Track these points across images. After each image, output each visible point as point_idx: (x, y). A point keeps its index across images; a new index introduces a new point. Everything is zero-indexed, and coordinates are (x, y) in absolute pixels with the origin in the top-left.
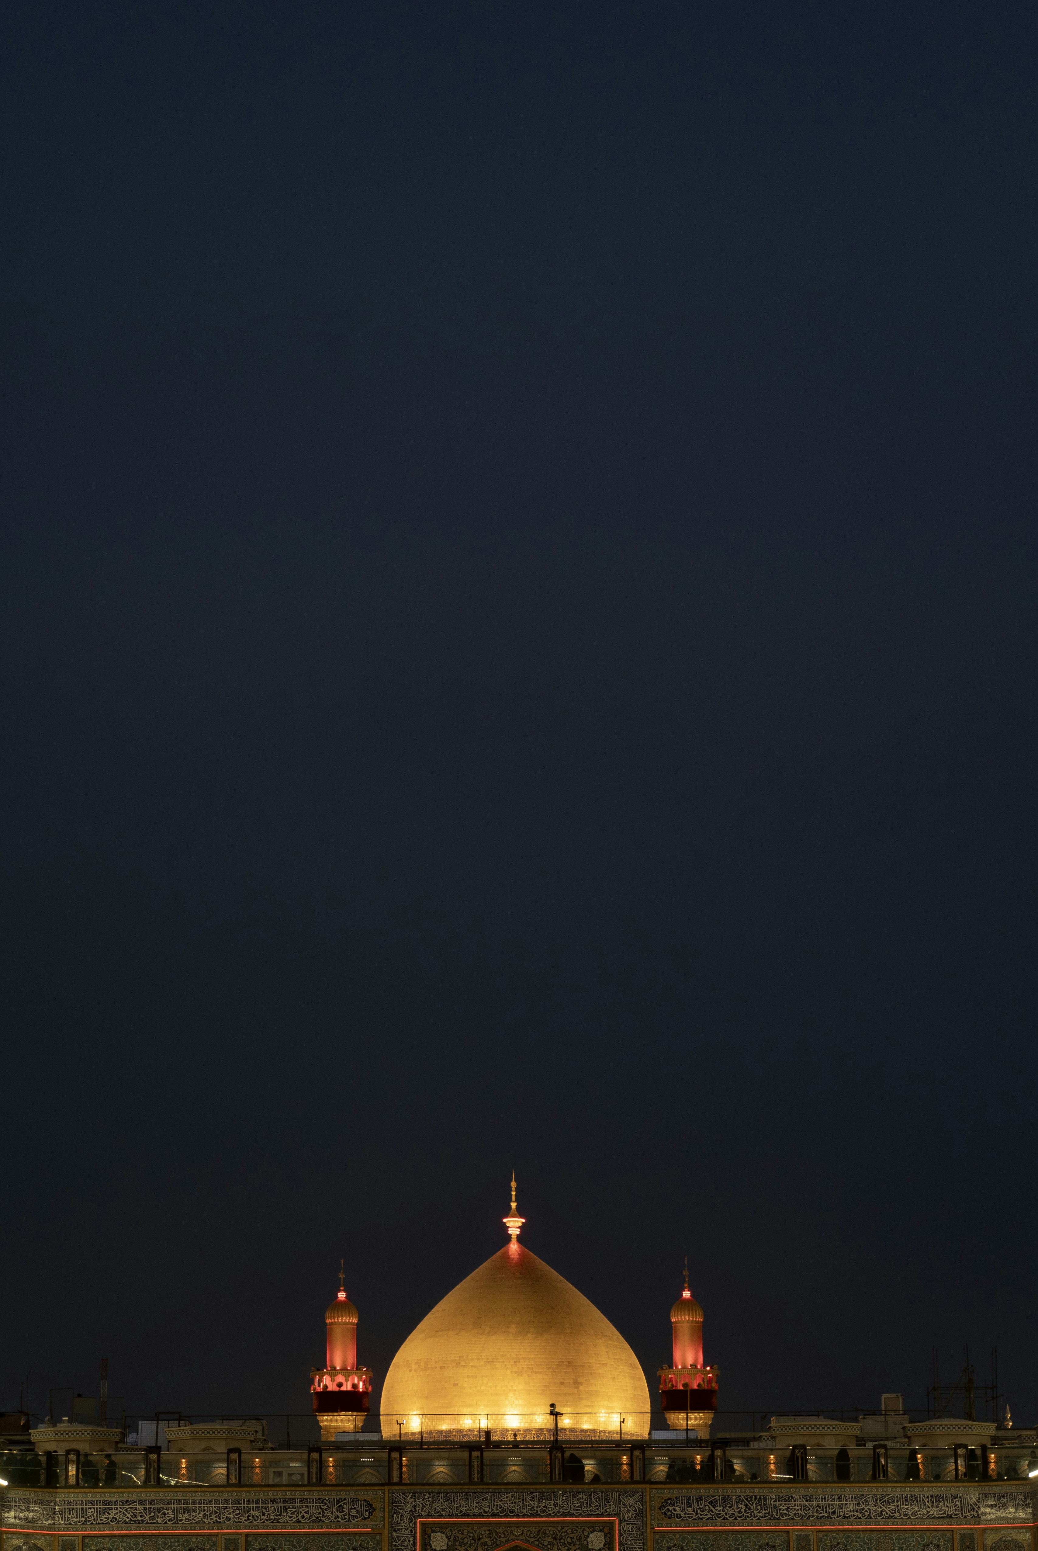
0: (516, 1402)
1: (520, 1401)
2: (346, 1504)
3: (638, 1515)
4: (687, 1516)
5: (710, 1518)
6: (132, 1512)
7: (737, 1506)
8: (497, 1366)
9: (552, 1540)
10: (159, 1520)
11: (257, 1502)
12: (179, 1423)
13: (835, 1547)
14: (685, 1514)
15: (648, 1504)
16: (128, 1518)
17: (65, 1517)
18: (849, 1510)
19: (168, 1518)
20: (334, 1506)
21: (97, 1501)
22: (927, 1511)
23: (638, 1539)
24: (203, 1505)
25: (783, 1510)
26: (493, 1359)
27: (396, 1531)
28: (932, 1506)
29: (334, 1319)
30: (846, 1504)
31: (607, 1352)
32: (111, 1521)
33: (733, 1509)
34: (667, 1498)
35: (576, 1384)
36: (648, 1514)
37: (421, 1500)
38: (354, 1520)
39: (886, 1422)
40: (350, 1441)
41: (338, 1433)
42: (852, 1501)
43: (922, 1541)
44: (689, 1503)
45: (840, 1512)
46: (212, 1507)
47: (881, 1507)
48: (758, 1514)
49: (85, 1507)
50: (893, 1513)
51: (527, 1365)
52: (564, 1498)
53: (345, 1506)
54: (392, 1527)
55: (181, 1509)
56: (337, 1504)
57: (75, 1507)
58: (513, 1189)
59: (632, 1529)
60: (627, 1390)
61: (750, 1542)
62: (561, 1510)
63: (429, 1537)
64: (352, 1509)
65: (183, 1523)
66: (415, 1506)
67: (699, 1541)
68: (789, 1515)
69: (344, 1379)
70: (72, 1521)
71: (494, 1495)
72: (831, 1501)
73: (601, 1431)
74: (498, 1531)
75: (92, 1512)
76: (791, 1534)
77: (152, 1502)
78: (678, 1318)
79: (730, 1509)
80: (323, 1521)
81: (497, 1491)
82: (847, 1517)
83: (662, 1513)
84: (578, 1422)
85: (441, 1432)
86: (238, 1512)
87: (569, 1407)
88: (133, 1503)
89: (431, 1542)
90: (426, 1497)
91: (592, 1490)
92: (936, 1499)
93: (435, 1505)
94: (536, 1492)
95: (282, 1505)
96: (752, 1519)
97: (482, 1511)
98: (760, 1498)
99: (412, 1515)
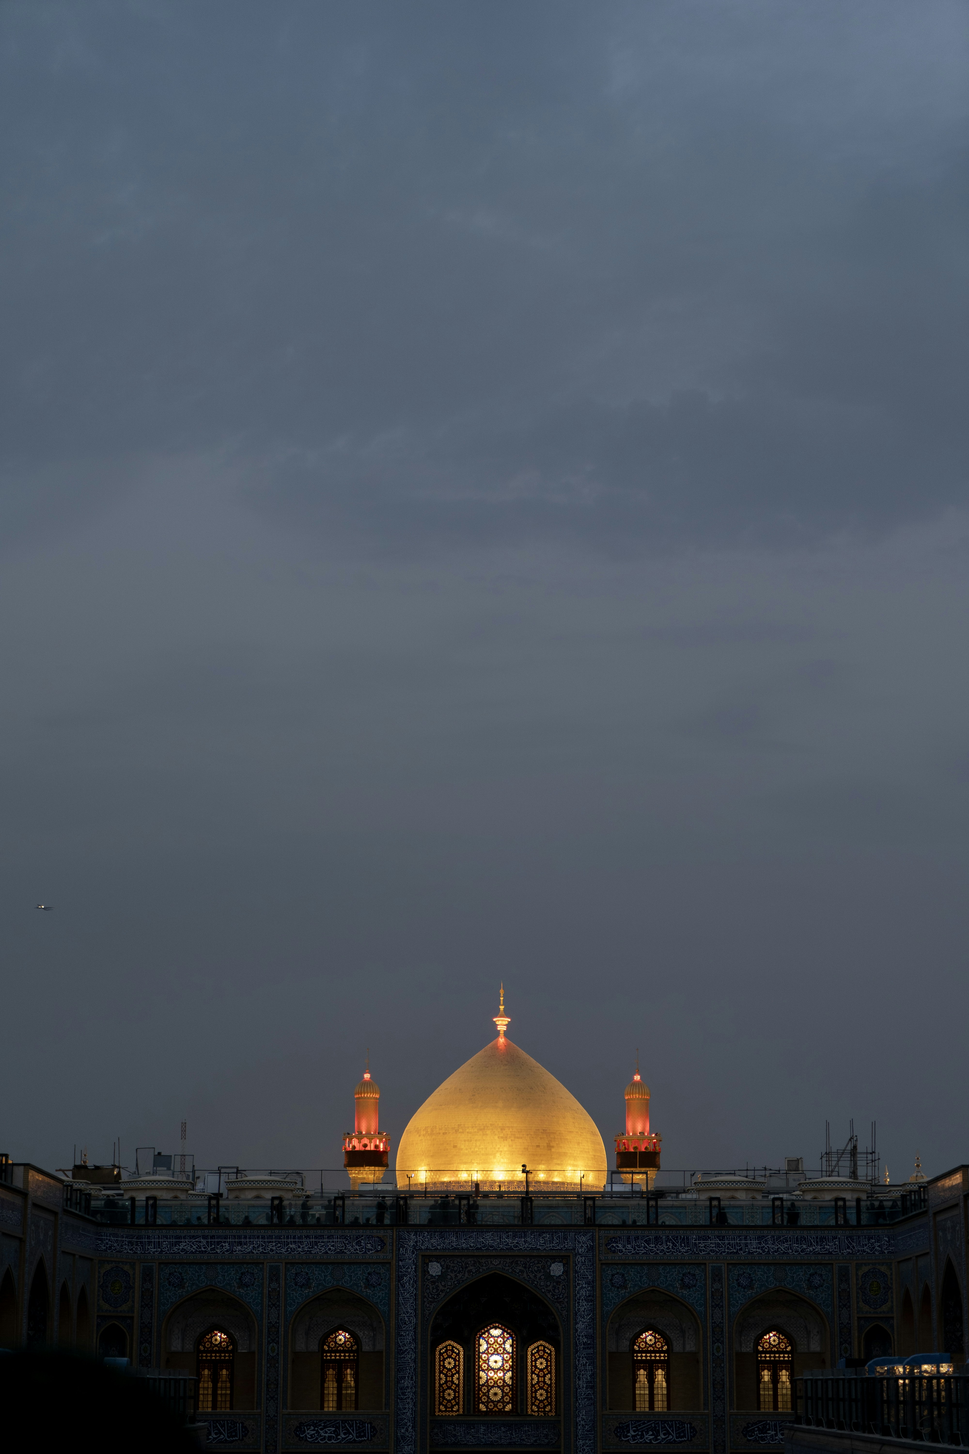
0: (502, 1160)
1: (505, 1160)
2: (363, 1240)
3: (590, 1250)
4: (627, 1251)
5: (645, 1252)
6: (197, 1245)
7: (666, 1244)
8: (487, 1133)
9: (523, 1269)
10: (218, 1250)
11: (294, 1237)
12: (237, 1175)
13: (742, 1276)
14: (626, 1249)
15: (597, 1241)
16: (194, 1249)
17: (145, 1248)
18: (752, 1247)
19: (225, 1250)
20: (354, 1241)
21: (170, 1236)
22: (813, 1249)
23: (589, 1269)
24: (252, 1240)
25: (702, 1247)
26: (484, 1127)
27: (402, 1261)
28: (817, 1245)
29: (361, 1095)
30: (751, 1243)
31: (573, 1122)
32: (181, 1251)
33: (663, 1246)
34: (612, 1237)
35: (549, 1147)
36: (597, 1249)
37: (421, 1237)
38: (369, 1252)
39: (787, 1179)
40: (370, 1190)
41: (362, 1183)
42: (755, 1240)
43: (809, 1272)
44: (629, 1241)
45: (745, 1249)
46: (259, 1241)
47: (777, 1246)
48: (682, 1250)
49: (160, 1240)
50: (786, 1250)
51: (511, 1132)
52: (532, 1236)
53: (362, 1241)
54: (399, 1257)
55: (235, 1243)
56: (356, 1240)
57: (153, 1240)
58: (502, 995)
59: (584, 1261)
60: (589, 1152)
61: (676, 1271)
62: (530, 1246)
63: (428, 1265)
64: (367, 1243)
65: (237, 1253)
66: (416, 1242)
67: (636, 1270)
68: (706, 1251)
69: (369, 1141)
70: (151, 1251)
71: (478, 1233)
72: (739, 1241)
73: (568, 1184)
74: (481, 1261)
75: (166, 1244)
76: (707, 1265)
77: (213, 1237)
78: (630, 1096)
79: (660, 1246)
80: (346, 1253)
81: (480, 1231)
82: (751, 1253)
83: (608, 1248)
84: (550, 1176)
85: (443, 1183)
86: (279, 1245)
87: (544, 1165)
88: (198, 1238)
89: (429, 1270)
90: (425, 1235)
91: (554, 1230)
92: (820, 1240)
93: (433, 1241)
94: (510, 1232)
95: (314, 1240)
96: (678, 1254)
97: (469, 1246)
98: (684, 1238)
99: (414, 1249)
